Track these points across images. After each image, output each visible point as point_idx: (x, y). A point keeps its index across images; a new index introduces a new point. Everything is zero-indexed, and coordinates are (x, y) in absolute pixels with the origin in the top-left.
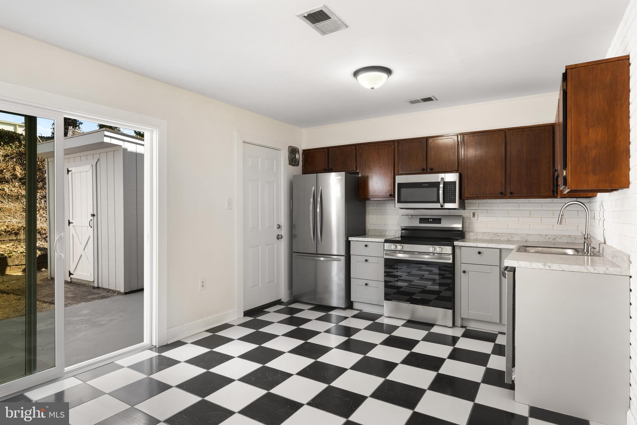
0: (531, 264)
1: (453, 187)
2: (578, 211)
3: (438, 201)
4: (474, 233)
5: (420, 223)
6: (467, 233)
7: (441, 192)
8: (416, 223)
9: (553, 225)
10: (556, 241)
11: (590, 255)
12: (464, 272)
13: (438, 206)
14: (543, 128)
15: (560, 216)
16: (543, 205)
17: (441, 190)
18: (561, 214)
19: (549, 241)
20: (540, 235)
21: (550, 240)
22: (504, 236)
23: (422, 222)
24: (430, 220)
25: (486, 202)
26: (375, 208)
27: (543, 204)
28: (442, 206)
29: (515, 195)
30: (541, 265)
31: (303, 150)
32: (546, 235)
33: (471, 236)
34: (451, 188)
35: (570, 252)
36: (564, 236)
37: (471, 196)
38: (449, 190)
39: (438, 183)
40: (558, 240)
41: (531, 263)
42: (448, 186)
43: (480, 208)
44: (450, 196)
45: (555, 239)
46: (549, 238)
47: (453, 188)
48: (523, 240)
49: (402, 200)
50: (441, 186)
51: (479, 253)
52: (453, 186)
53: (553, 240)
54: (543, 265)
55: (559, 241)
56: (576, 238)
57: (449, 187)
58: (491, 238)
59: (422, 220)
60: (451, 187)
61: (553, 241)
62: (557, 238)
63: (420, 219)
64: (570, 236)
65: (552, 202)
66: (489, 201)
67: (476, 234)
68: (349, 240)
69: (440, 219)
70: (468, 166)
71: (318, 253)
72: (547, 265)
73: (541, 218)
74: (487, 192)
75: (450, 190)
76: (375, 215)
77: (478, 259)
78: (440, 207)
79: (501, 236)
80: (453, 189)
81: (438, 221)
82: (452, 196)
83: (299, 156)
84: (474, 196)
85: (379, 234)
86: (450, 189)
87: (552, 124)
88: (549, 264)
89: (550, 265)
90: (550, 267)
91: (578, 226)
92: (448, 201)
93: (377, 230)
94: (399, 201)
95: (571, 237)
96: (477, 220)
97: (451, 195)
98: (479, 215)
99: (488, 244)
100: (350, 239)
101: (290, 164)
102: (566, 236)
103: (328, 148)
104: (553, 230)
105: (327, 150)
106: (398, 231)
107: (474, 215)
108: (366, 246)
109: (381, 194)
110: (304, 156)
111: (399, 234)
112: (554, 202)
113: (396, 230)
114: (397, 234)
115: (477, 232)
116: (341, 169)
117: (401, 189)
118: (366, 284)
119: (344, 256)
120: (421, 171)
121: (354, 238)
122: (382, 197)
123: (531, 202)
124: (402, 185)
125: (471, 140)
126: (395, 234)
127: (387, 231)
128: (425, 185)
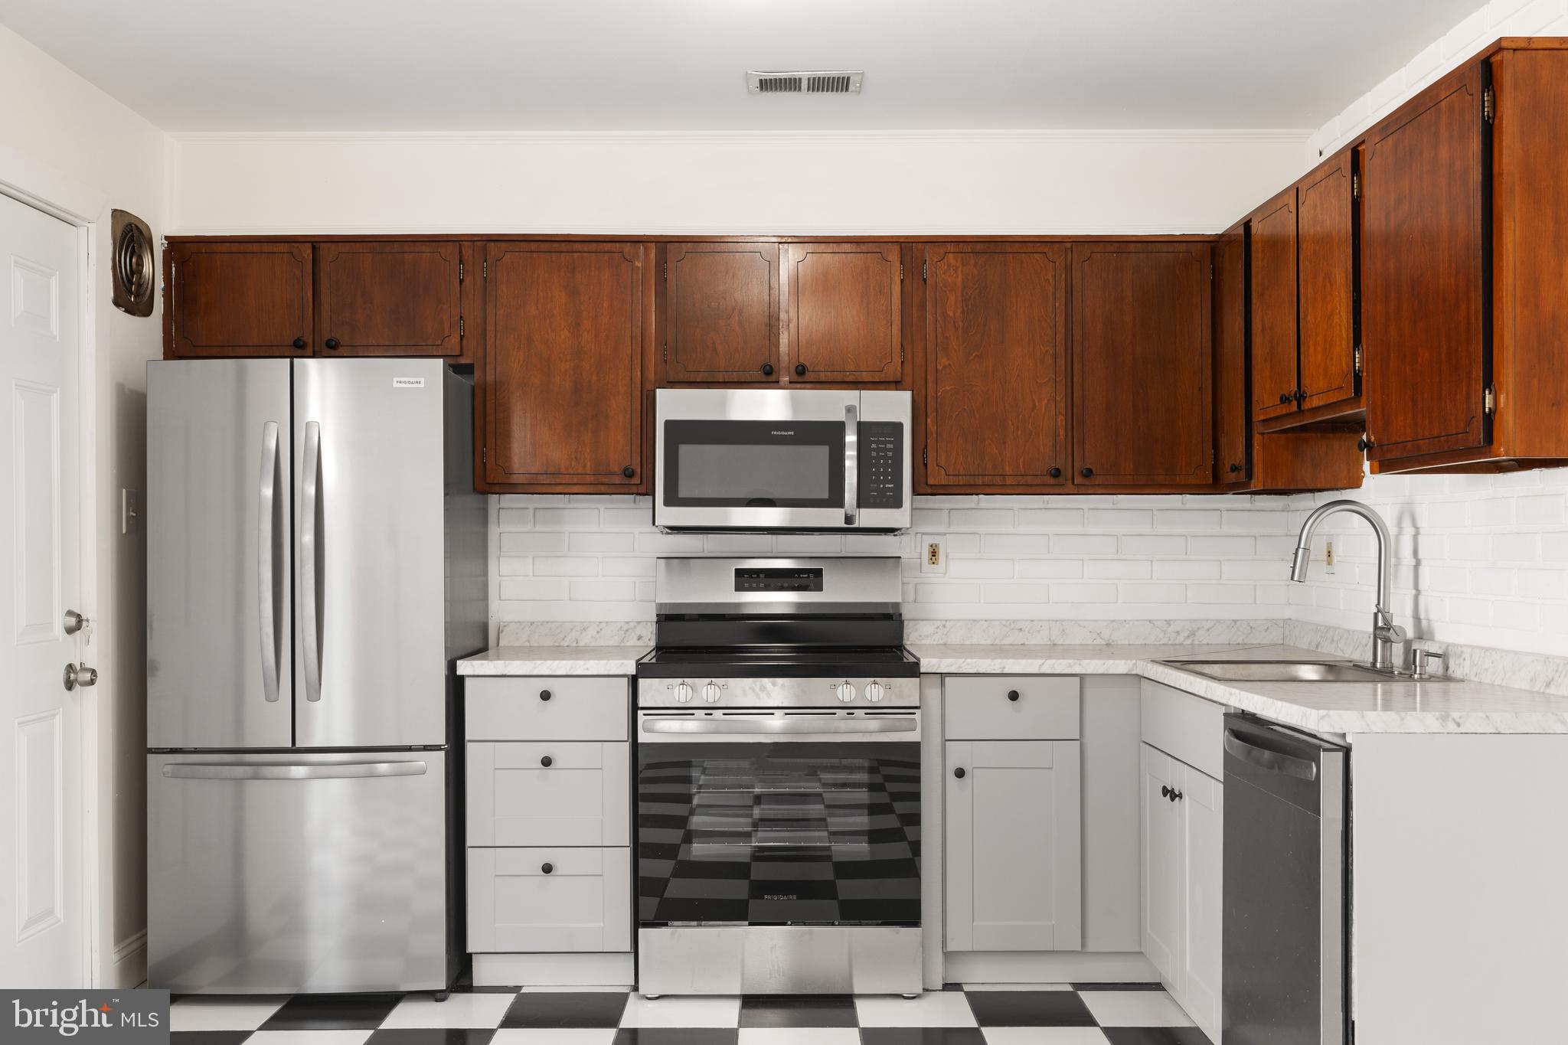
0: (1402, 719)
1: (890, 446)
2: (1255, 537)
3: (835, 499)
4: (938, 623)
5: (738, 588)
6: (911, 624)
7: (851, 464)
8: (720, 591)
9: (1186, 586)
10: (1196, 642)
11: (1421, 678)
12: (960, 773)
13: (833, 517)
14: (1182, 247)
15: (1300, 551)
16: (1155, 517)
17: (851, 457)
18: (1302, 546)
19: (1177, 642)
20: (1150, 621)
21: (1180, 640)
22: (1039, 631)
23: (746, 585)
25: (973, 506)
26: (529, 527)
27: (1155, 513)
28: (849, 519)
29: (1099, 480)
30: (1430, 721)
31: (167, 238)
32: (1168, 622)
33: (927, 636)
34: (886, 450)
35: (1308, 672)
36: (1219, 621)
37: (952, 480)
38: (874, 454)
39: (839, 428)
40: (1202, 637)
41: (1403, 714)
42: (874, 442)
43: (953, 529)
44: (878, 482)
45: (1193, 634)
46: (1178, 632)
47: (890, 450)
48: (1099, 641)
49: (683, 493)
50: (851, 438)
51: (1014, 696)
52: (890, 442)
53: (1188, 637)
54: (1437, 719)
55: (1205, 642)
56: (1251, 628)
57: (878, 442)
58: (995, 640)
59: (749, 578)
60: (882, 442)
61: (1189, 642)
62: (1199, 629)
63: (739, 573)
64: (1235, 621)
65: (1182, 507)
66: (984, 500)
67: (944, 626)
68: (459, 672)
69: (818, 573)
70: (940, 368)
71: (298, 745)
72: (1450, 719)
73: (1152, 562)
74: (1007, 468)
75: (878, 458)
76: (530, 561)
77: (1006, 719)
78: (842, 525)
79: (1029, 633)
80: (890, 454)
81: (811, 579)
82: (886, 478)
83: (153, 268)
84: (961, 481)
85: (548, 642)
86: (877, 450)
87: (1208, 239)
88: (1455, 715)
89: (1460, 718)
90: (1458, 725)
91: (1255, 586)
92: (872, 500)
93: (542, 623)
94: (672, 500)
95: (1238, 623)
96: (945, 574)
97: (886, 474)
98: (950, 557)
99: (1040, 661)
100: (464, 667)
101: (117, 303)
102: (1225, 621)
103: (316, 243)
104: (1186, 602)
105: (308, 250)
106: (635, 627)
107: (934, 554)
108: (546, 696)
109: (585, 467)
110: (174, 269)
111: (639, 639)
112: (1188, 506)
113: (628, 623)
114: (633, 642)
115: (946, 621)
116: (387, 344)
117: (684, 449)
118: (547, 869)
119: (441, 749)
120: (759, 375)
121: (482, 664)
122: (590, 479)
123: (1120, 506)
124: (682, 432)
125: (949, 265)
126: (623, 641)
127: (585, 629)
128: (783, 433)
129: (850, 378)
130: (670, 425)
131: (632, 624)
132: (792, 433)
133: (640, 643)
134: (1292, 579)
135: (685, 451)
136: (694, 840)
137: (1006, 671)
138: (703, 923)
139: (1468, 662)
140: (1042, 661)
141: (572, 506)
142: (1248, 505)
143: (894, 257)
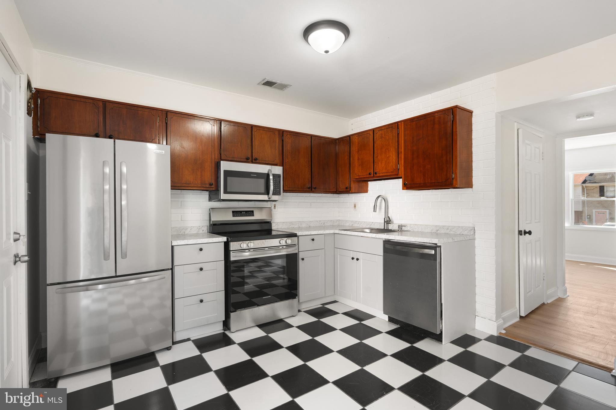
1: (278, 180)
3: (268, 193)
4: (276, 223)
5: (234, 216)
7: (271, 184)
8: (229, 217)
13: (265, 197)
17: (271, 182)
24: (243, 213)
28: (269, 198)
29: (317, 190)
31: (35, 89)
34: (277, 181)
37: (289, 189)
39: (268, 175)
44: (276, 189)
49: (228, 190)
50: (271, 178)
57: (275, 179)
59: (236, 213)
60: (277, 179)
63: (233, 212)
67: (278, 224)
69: (253, 212)
71: (118, 275)
74: (299, 187)
75: (276, 183)
77: (312, 245)
80: (279, 182)
81: (251, 213)
84: (291, 189)
86: (275, 181)
92: (275, 193)
94: (226, 192)
96: (278, 211)
97: (277, 187)
98: (278, 207)
99: (313, 231)
100: (175, 243)
103: (104, 102)
105: (101, 104)
106: (202, 228)
107: (275, 207)
108: (201, 250)
109: (198, 182)
110: (39, 101)
111: (203, 231)
112: (323, 196)
113: (200, 226)
114: (201, 232)
115: (278, 223)
116: (132, 139)
117: (229, 178)
118: (201, 301)
119: (170, 270)
120: (245, 160)
121: (180, 242)
122: (199, 185)
123: (311, 196)
124: (228, 173)
125: (288, 137)
126: (198, 232)
127: (187, 229)
128: (254, 175)
129: (267, 163)
130: (225, 172)
131: (201, 227)
132: (256, 175)
133: (203, 232)
134: (374, 211)
135: (229, 179)
136: (245, 285)
137: (311, 234)
138: (246, 308)
139: (409, 227)
140: (318, 231)
141: (182, 193)
142: (332, 196)
143: (277, 133)
